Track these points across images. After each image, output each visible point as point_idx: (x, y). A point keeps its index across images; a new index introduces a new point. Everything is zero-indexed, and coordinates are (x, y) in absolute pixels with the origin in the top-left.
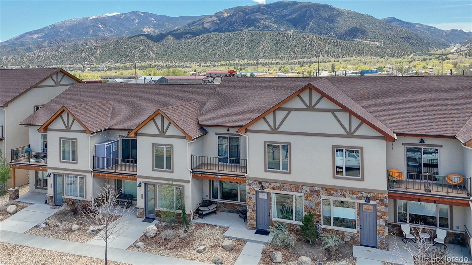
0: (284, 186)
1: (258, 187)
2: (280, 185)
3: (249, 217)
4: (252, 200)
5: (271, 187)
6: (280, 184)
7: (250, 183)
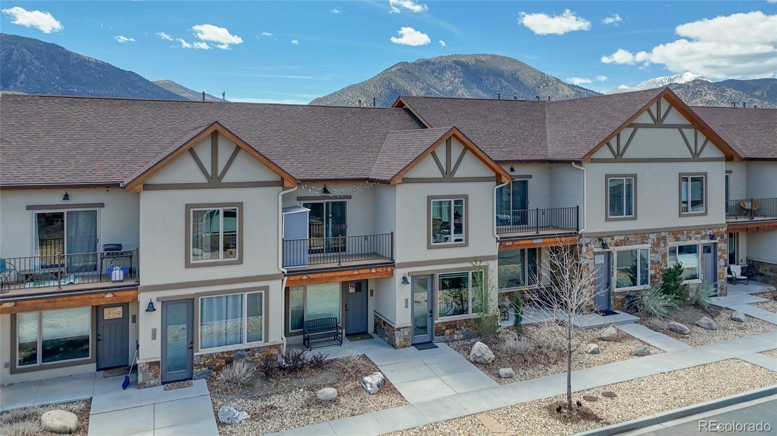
0: (628, 239)
1: (598, 246)
2: (624, 238)
4: (589, 268)
5: (614, 242)
7: (587, 242)
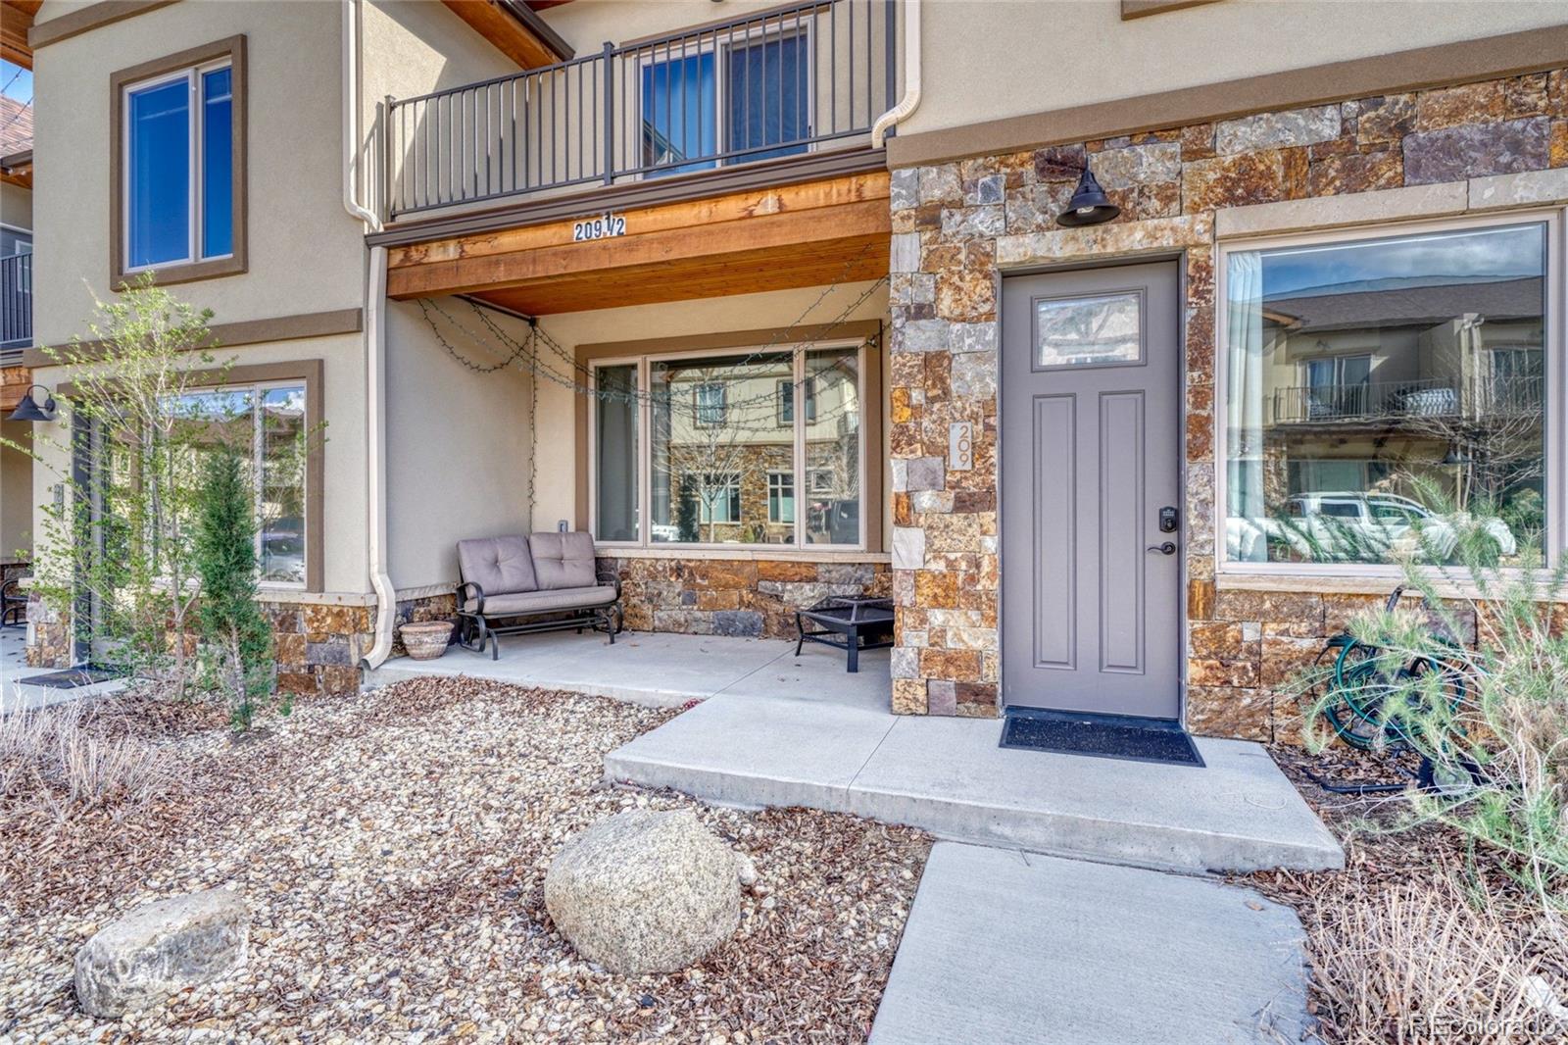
0: (1403, 129)
1: (1040, 218)
2: (1344, 131)
3: (917, 575)
4: (954, 386)
5: (1212, 176)
6: (1352, 106)
7: (937, 195)
